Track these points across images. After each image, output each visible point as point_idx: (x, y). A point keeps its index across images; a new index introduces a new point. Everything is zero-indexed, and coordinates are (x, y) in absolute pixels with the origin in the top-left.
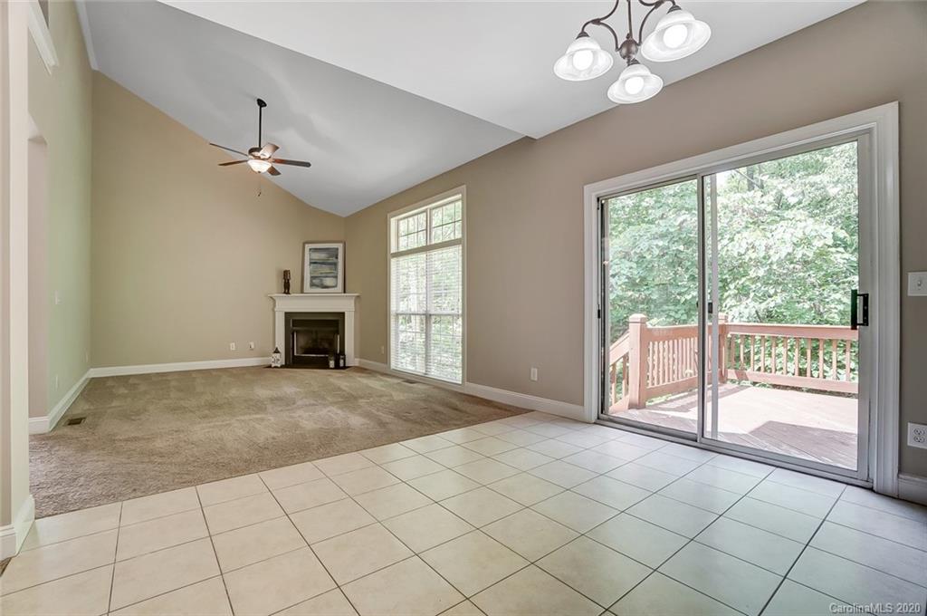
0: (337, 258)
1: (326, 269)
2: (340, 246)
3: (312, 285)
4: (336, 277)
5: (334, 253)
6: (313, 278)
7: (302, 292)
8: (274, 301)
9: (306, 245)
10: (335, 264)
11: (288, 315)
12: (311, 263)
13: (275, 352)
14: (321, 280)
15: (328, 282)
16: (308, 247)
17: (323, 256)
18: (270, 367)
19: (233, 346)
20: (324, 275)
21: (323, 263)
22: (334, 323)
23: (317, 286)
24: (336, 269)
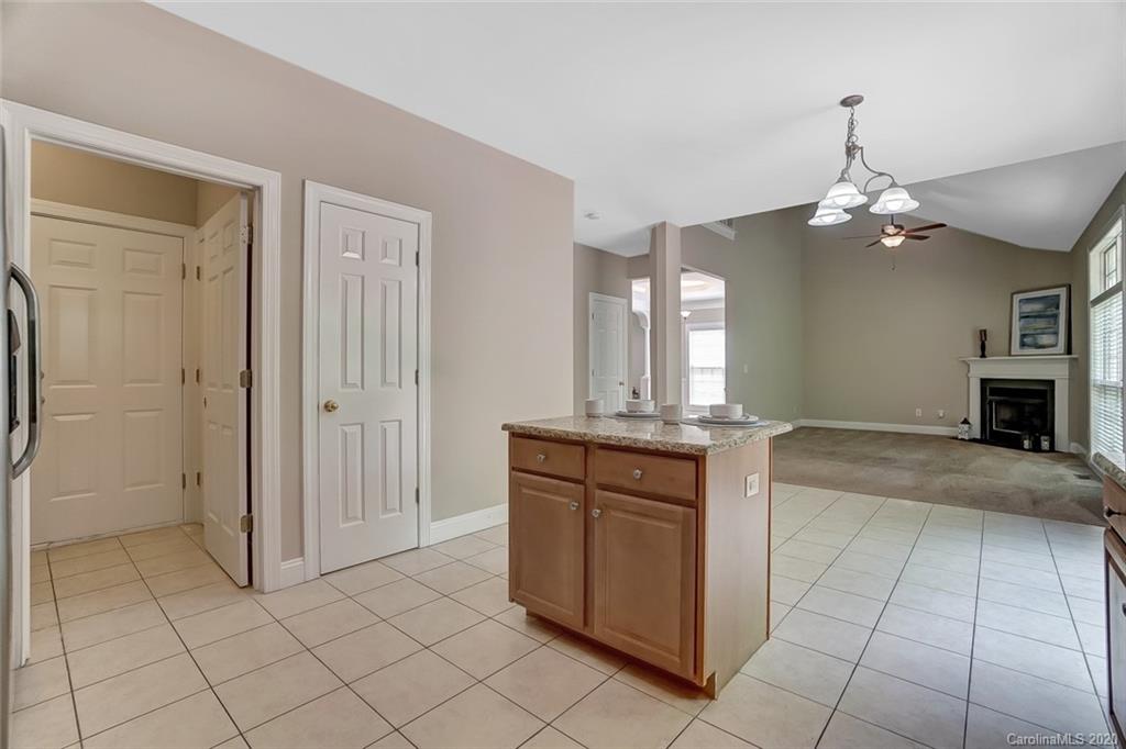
0: (1058, 308)
1: (1041, 323)
2: (1062, 292)
3: (1023, 345)
4: (1056, 333)
5: (1054, 302)
6: (1023, 336)
7: (1010, 355)
8: (969, 366)
9: (1015, 296)
10: (1055, 317)
11: (984, 382)
12: (1021, 318)
13: (963, 423)
14: (1035, 339)
15: (1045, 339)
16: (1017, 298)
17: (1037, 307)
18: (956, 438)
19: (919, 412)
20: (1039, 331)
21: (1040, 317)
22: (1042, 393)
23: (1029, 346)
24: (1056, 323)
